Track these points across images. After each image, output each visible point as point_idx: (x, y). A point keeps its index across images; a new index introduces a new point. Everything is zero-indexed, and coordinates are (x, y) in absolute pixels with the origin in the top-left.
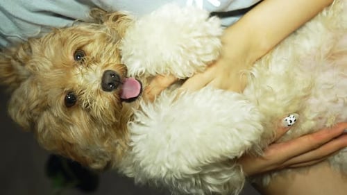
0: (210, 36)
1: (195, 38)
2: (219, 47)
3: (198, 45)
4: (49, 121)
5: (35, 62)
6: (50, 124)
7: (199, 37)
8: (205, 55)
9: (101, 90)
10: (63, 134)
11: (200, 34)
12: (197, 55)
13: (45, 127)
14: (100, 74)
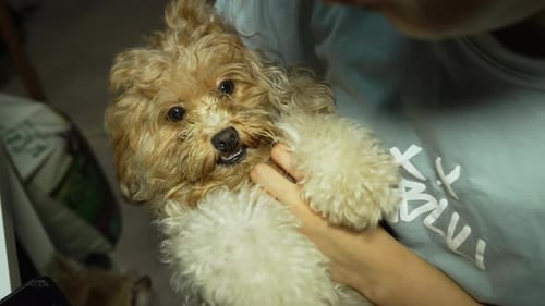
0: (376, 203)
1: (363, 186)
2: (372, 221)
3: (358, 195)
4: (136, 107)
5: (185, 53)
6: (134, 110)
7: (367, 189)
8: (353, 210)
9: (209, 139)
10: (133, 131)
11: (371, 189)
12: (346, 202)
13: (127, 107)
14: (225, 124)
